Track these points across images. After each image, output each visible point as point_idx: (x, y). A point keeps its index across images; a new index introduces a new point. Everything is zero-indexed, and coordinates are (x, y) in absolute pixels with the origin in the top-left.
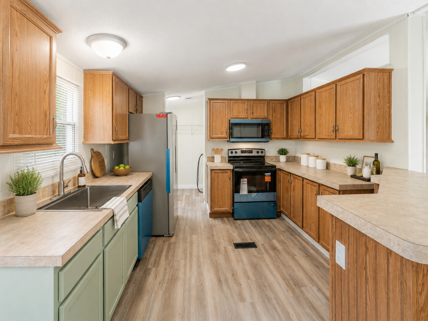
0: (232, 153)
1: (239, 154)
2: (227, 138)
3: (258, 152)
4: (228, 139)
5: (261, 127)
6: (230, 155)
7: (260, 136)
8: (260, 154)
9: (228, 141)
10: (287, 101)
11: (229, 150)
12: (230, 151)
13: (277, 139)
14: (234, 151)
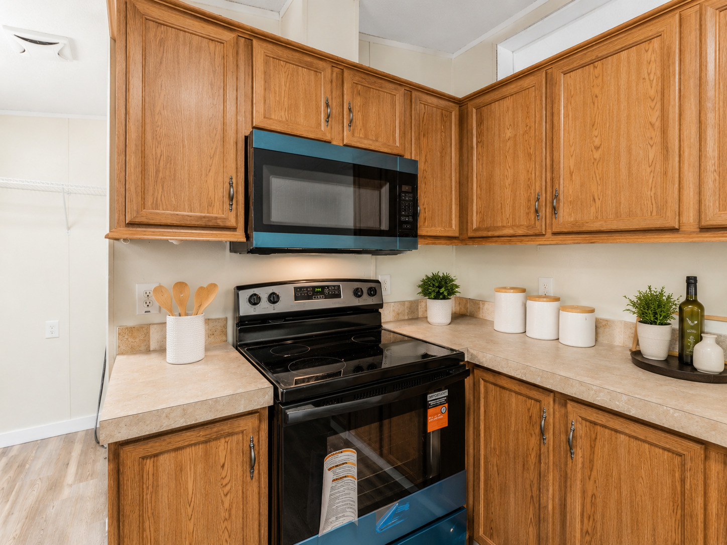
0: (254, 300)
1: (288, 304)
2: (234, 229)
3: (357, 293)
4: (240, 237)
5: (385, 190)
6: (246, 309)
7: (385, 226)
8: (366, 301)
9: (235, 248)
10: (461, 103)
11: (240, 288)
12: (244, 295)
13: (436, 239)
14: (264, 293)
